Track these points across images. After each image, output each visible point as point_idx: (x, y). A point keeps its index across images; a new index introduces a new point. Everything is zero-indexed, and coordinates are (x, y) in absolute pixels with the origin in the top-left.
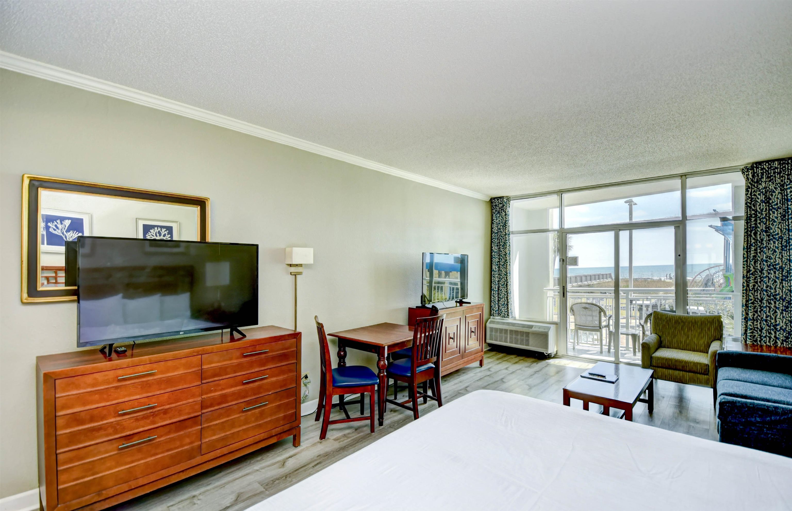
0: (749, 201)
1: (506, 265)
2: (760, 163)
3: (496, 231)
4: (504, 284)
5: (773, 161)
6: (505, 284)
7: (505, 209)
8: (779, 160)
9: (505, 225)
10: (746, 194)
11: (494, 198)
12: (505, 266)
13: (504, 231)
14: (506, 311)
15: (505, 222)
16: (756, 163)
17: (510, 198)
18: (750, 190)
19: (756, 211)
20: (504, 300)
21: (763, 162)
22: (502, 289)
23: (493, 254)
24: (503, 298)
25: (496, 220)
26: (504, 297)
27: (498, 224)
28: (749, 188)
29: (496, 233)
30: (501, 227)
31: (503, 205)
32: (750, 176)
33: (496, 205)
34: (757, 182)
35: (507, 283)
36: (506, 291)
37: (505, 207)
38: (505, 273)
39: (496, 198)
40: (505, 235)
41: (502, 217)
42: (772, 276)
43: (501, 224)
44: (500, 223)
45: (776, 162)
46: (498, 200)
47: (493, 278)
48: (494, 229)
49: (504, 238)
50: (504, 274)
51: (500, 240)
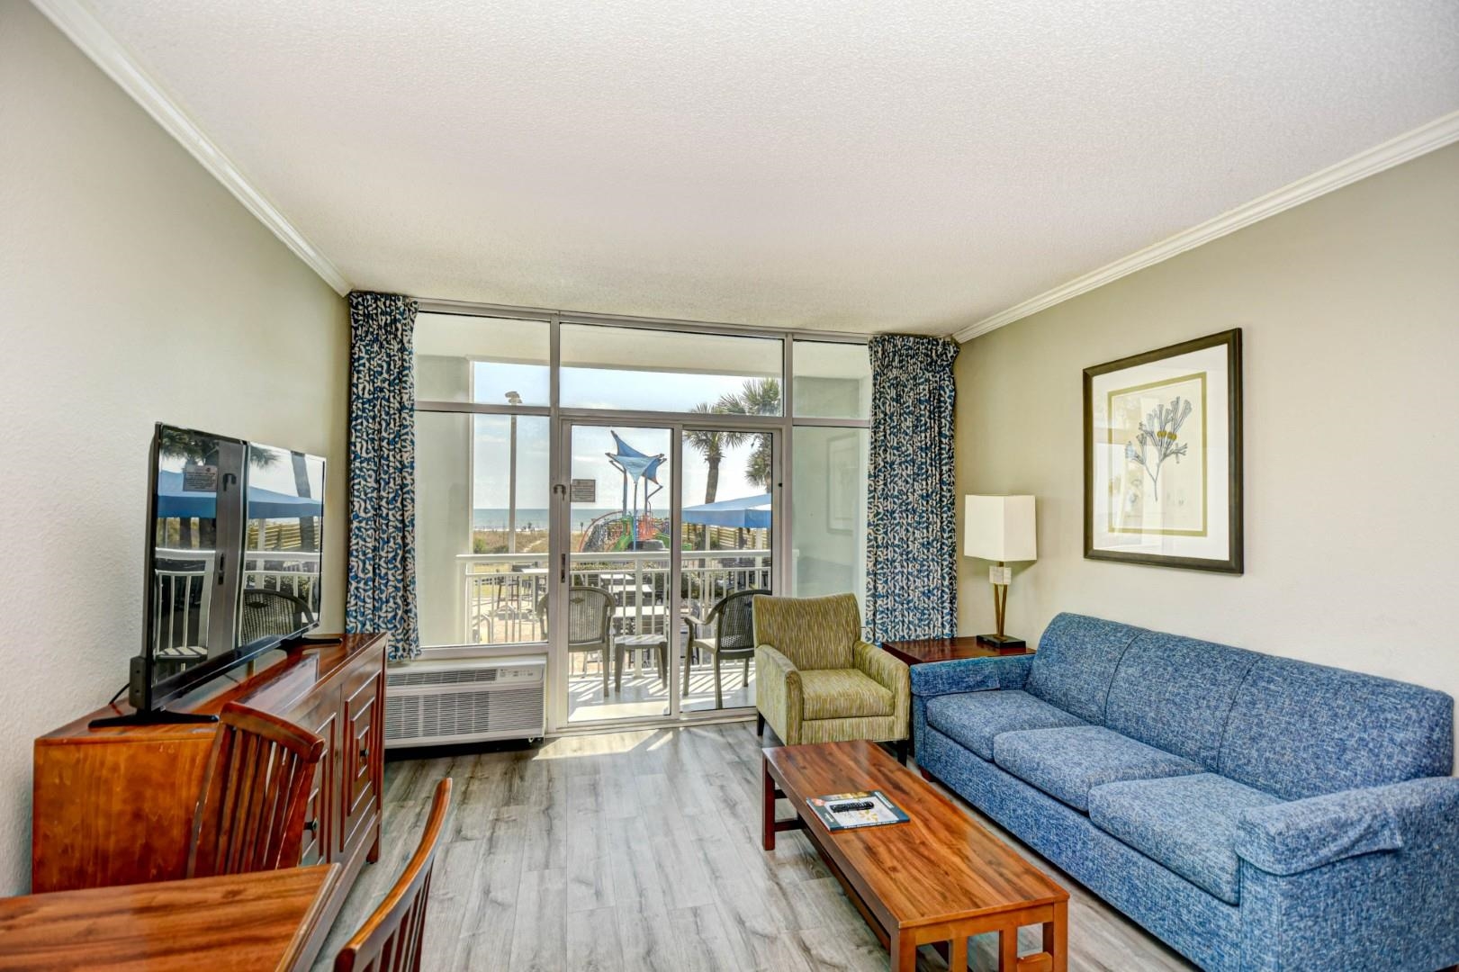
0: (878, 396)
1: (403, 499)
2: (892, 336)
3: (366, 396)
4: (394, 558)
5: (909, 336)
6: (399, 558)
7: (399, 333)
8: (916, 336)
9: (400, 378)
10: (875, 385)
11: (363, 294)
12: (399, 504)
13: (394, 397)
14: (399, 637)
15: (399, 373)
16: (888, 334)
17: (416, 303)
18: (879, 378)
19: (886, 415)
20: (394, 606)
21: (896, 335)
22: (386, 574)
23: (357, 464)
24: (391, 600)
25: (369, 360)
26: (394, 598)
27: (374, 375)
28: (878, 374)
29: (369, 401)
30: (386, 385)
31: (395, 321)
32: (880, 355)
33: (368, 316)
34: (887, 367)
35: (405, 552)
36: (400, 577)
37: (399, 325)
38: (400, 525)
39: (370, 293)
40: (400, 411)
41: (389, 356)
42: (905, 522)
43: (385, 375)
44: (381, 373)
45: (911, 339)
46: (376, 300)
47: (354, 541)
48: (361, 387)
49: (395, 419)
50: (396, 527)
51: (380, 424)
